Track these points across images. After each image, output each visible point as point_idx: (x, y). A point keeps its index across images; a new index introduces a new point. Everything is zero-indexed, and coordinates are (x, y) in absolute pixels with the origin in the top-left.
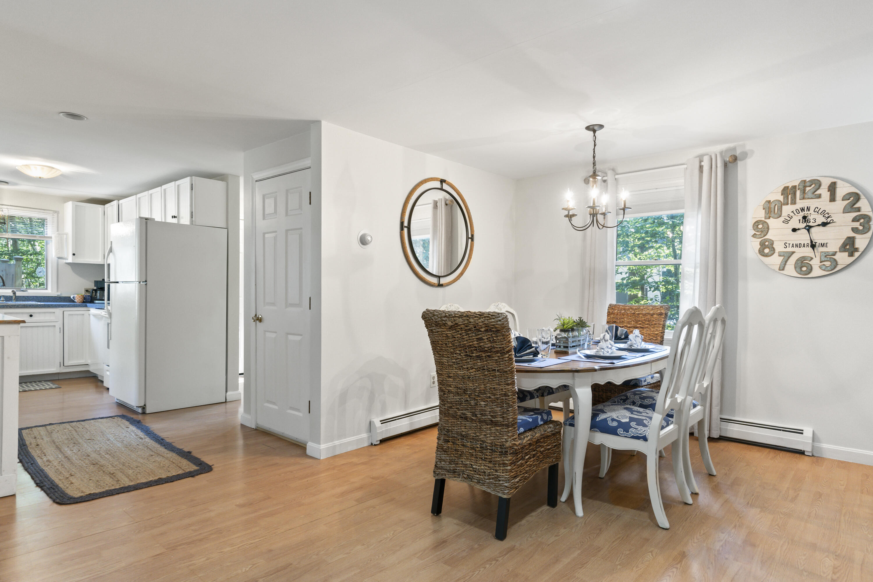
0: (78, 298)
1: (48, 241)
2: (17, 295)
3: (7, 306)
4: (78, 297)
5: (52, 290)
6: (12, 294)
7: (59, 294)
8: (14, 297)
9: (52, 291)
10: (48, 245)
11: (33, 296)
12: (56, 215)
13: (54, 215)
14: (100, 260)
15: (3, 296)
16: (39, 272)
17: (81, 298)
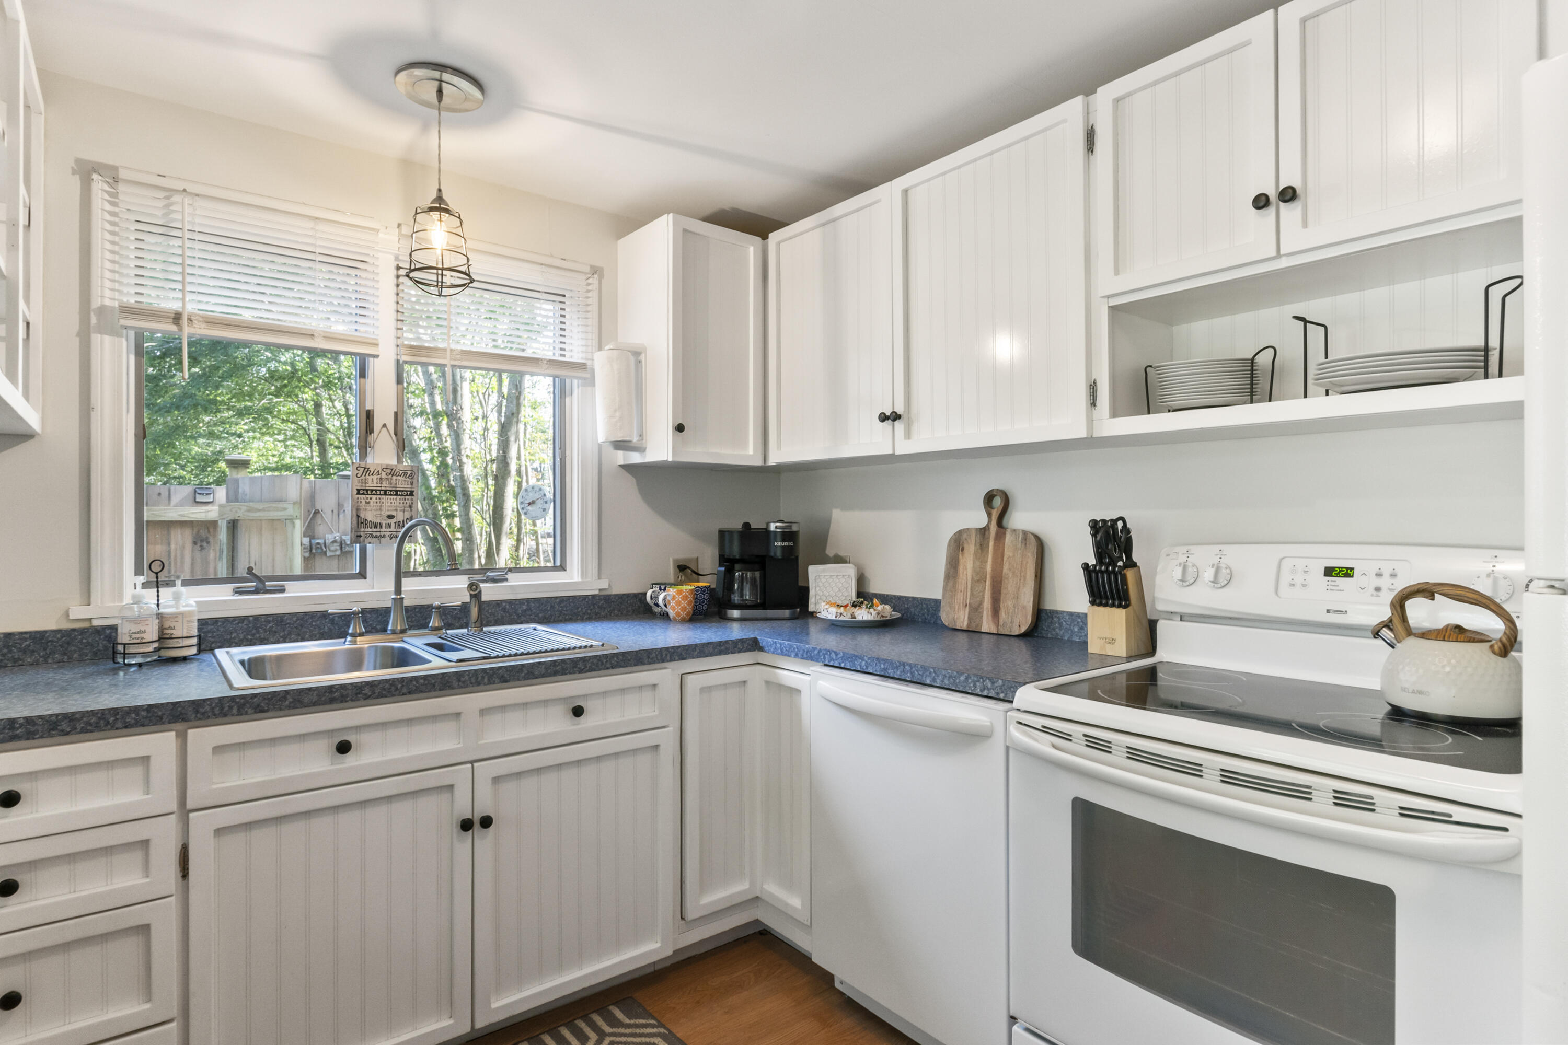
0: (678, 603)
1: (568, 381)
2: (484, 598)
3: (490, 678)
4: (679, 598)
5: (583, 573)
7: (604, 584)
8: (474, 611)
9: (582, 577)
10: (568, 400)
11: (528, 600)
12: (594, 280)
13: (590, 281)
14: (751, 452)
16: (529, 504)
17: (689, 603)
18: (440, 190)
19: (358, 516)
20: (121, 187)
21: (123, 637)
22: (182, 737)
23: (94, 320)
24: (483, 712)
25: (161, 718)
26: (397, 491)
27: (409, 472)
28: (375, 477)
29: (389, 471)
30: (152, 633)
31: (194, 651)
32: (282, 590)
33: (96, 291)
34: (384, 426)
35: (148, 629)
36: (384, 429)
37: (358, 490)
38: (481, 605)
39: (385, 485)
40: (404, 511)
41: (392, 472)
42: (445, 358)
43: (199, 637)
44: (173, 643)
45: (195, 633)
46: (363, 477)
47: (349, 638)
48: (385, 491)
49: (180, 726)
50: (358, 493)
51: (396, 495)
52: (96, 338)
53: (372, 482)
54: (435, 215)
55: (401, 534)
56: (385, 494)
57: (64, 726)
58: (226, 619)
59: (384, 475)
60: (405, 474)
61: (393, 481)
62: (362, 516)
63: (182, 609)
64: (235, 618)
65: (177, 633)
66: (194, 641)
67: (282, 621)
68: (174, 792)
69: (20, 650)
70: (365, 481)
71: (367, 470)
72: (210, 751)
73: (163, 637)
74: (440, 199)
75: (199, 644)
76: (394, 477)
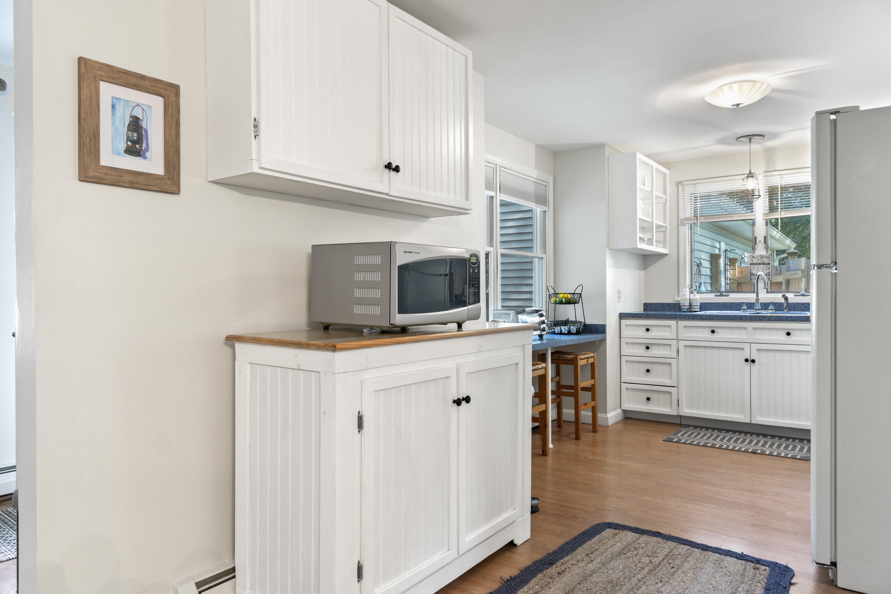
3: (755, 318)
6: (783, 301)
8: (785, 305)
15: (772, 303)
18: (750, 170)
19: (751, 272)
20: (685, 187)
21: (681, 305)
22: (677, 322)
23: (680, 223)
24: (754, 329)
25: (673, 317)
26: (764, 263)
27: (768, 257)
28: (756, 259)
29: (761, 257)
30: (687, 304)
31: (699, 310)
32: (728, 296)
33: (680, 215)
34: (760, 241)
35: (686, 302)
36: (760, 243)
37: (751, 264)
38: (788, 303)
39: (760, 262)
40: (766, 270)
41: (762, 257)
42: (778, 215)
43: (700, 306)
44: (693, 307)
45: (699, 305)
46: (752, 259)
47: (741, 310)
48: (760, 263)
49: (677, 320)
50: (751, 265)
51: (764, 264)
52: (680, 227)
53: (755, 261)
54: (750, 179)
55: (756, 278)
56: (760, 264)
57: (656, 316)
58: (710, 303)
59: (759, 258)
60: (767, 257)
61: (763, 260)
62: (752, 272)
63: (695, 298)
64: (713, 303)
65: (694, 304)
66: (699, 307)
67: (726, 304)
68: (676, 335)
69: (665, 307)
70: (753, 261)
71: (753, 257)
72: (683, 327)
73: (690, 305)
74: (750, 173)
75: (700, 308)
76: (763, 259)
